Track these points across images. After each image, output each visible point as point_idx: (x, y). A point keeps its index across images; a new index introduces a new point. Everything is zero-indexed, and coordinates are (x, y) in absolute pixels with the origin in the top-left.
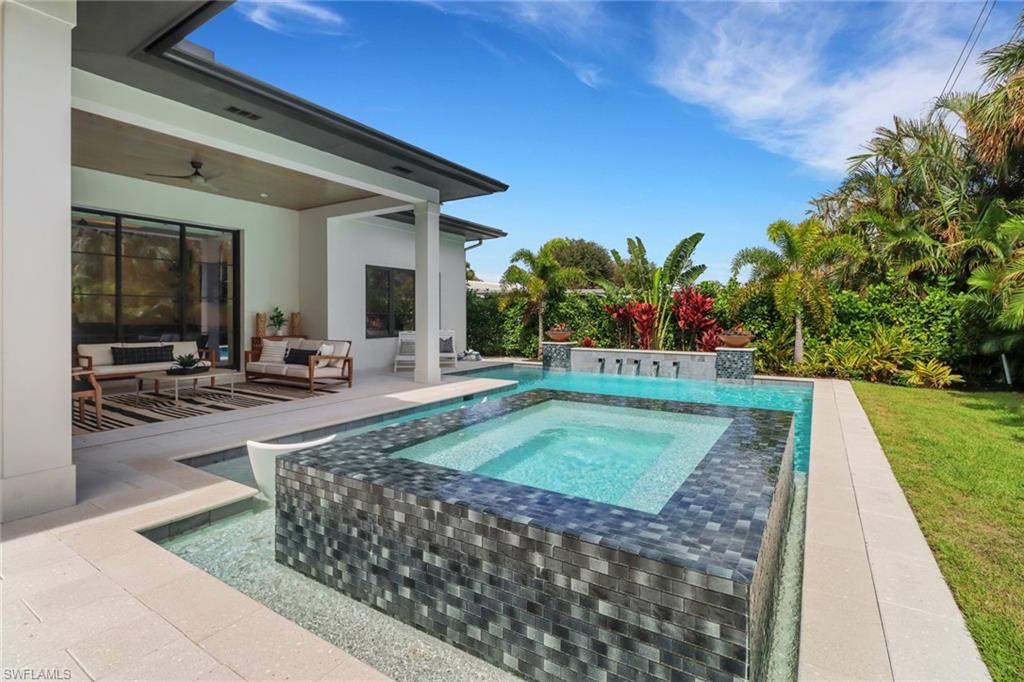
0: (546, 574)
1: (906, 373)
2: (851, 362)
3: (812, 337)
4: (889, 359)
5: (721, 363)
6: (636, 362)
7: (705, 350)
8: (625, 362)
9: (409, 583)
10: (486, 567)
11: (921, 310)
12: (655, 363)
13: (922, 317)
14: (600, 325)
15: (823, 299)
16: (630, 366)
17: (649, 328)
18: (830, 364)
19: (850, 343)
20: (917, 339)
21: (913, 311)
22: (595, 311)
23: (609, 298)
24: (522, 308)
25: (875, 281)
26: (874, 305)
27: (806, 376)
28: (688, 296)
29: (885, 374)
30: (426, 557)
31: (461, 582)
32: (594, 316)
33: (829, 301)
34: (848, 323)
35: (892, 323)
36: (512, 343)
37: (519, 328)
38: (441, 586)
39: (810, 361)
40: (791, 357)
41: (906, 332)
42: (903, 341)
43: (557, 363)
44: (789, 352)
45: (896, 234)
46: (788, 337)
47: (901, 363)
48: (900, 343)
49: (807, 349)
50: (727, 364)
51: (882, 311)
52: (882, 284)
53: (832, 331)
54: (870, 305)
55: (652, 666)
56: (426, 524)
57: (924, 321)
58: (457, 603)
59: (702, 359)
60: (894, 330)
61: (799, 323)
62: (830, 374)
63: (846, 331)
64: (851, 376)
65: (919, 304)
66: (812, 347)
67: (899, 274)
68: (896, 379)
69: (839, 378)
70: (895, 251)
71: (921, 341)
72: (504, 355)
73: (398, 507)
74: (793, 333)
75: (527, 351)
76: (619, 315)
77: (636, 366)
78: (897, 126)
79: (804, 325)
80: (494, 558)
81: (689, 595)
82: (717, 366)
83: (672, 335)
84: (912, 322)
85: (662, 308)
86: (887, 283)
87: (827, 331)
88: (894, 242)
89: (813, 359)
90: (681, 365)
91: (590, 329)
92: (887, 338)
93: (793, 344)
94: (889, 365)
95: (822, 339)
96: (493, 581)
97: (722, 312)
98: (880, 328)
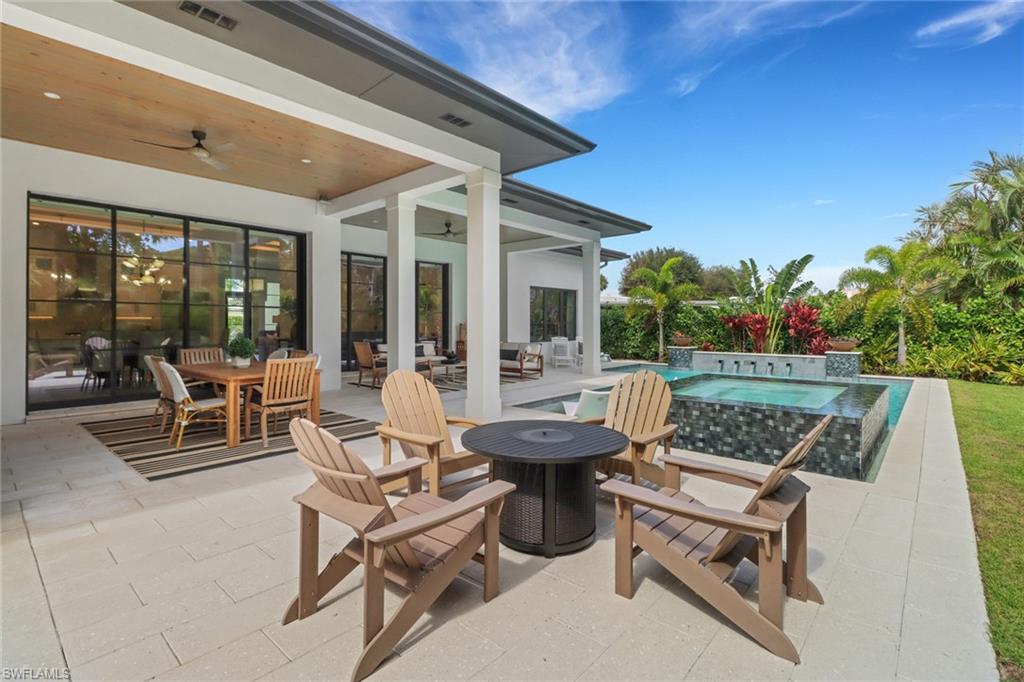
0: (775, 427)
1: (1000, 374)
2: (949, 365)
3: (914, 343)
4: (986, 362)
5: (829, 364)
6: (753, 363)
7: (814, 354)
8: (742, 363)
9: (702, 440)
10: (744, 428)
11: (1017, 320)
12: (770, 364)
13: (1017, 326)
14: (715, 333)
15: (924, 311)
16: (747, 367)
17: (761, 335)
18: (931, 366)
19: (950, 347)
20: (1013, 345)
21: (1009, 321)
22: (710, 321)
23: (722, 309)
24: (642, 318)
25: (974, 295)
26: (972, 316)
27: (908, 376)
28: (796, 309)
29: (982, 375)
30: (711, 428)
31: (731, 437)
32: (709, 325)
33: (930, 313)
34: (947, 331)
35: (989, 331)
36: (634, 347)
37: (639, 335)
38: (720, 439)
39: (912, 363)
40: (894, 361)
41: (1002, 339)
42: (999, 346)
43: (682, 363)
44: (892, 356)
45: (993, 255)
46: (892, 343)
47: (996, 365)
48: (995, 348)
49: (909, 354)
50: (836, 365)
51: (979, 322)
52: (980, 298)
53: (933, 338)
54: (969, 316)
55: (823, 454)
56: (711, 415)
57: (1018, 330)
58: (730, 445)
59: (813, 360)
60: (990, 338)
61: (902, 331)
62: (931, 374)
63: (946, 338)
64: (949, 376)
65: (1014, 315)
66: (914, 352)
67: (997, 289)
68: (990, 378)
69: (939, 377)
70: (992, 269)
71: (1017, 347)
72: (626, 358)
73: (695, 409)
74: (896, 340)
75: (646, 355)
76: (734, 324)
77: (753, 366)
78: (993, 159)
79: (907, 333)
80: (749, 424)
81: (838, 426)
82: (827, 367)
83: (782, 342)
84: (1007, 331)
85: (773, 320)
86: (984, 297)
87: (929, 338)
88: (991, 261)
89: (915, 362)
90: (794, 366)
91: (706, 336)
92: (984, 345)
93: (896, 350)
94: (985, 367)
95: (924, 346)
96: (748, 433)
97: (828, 323)
98: (978, 337)
